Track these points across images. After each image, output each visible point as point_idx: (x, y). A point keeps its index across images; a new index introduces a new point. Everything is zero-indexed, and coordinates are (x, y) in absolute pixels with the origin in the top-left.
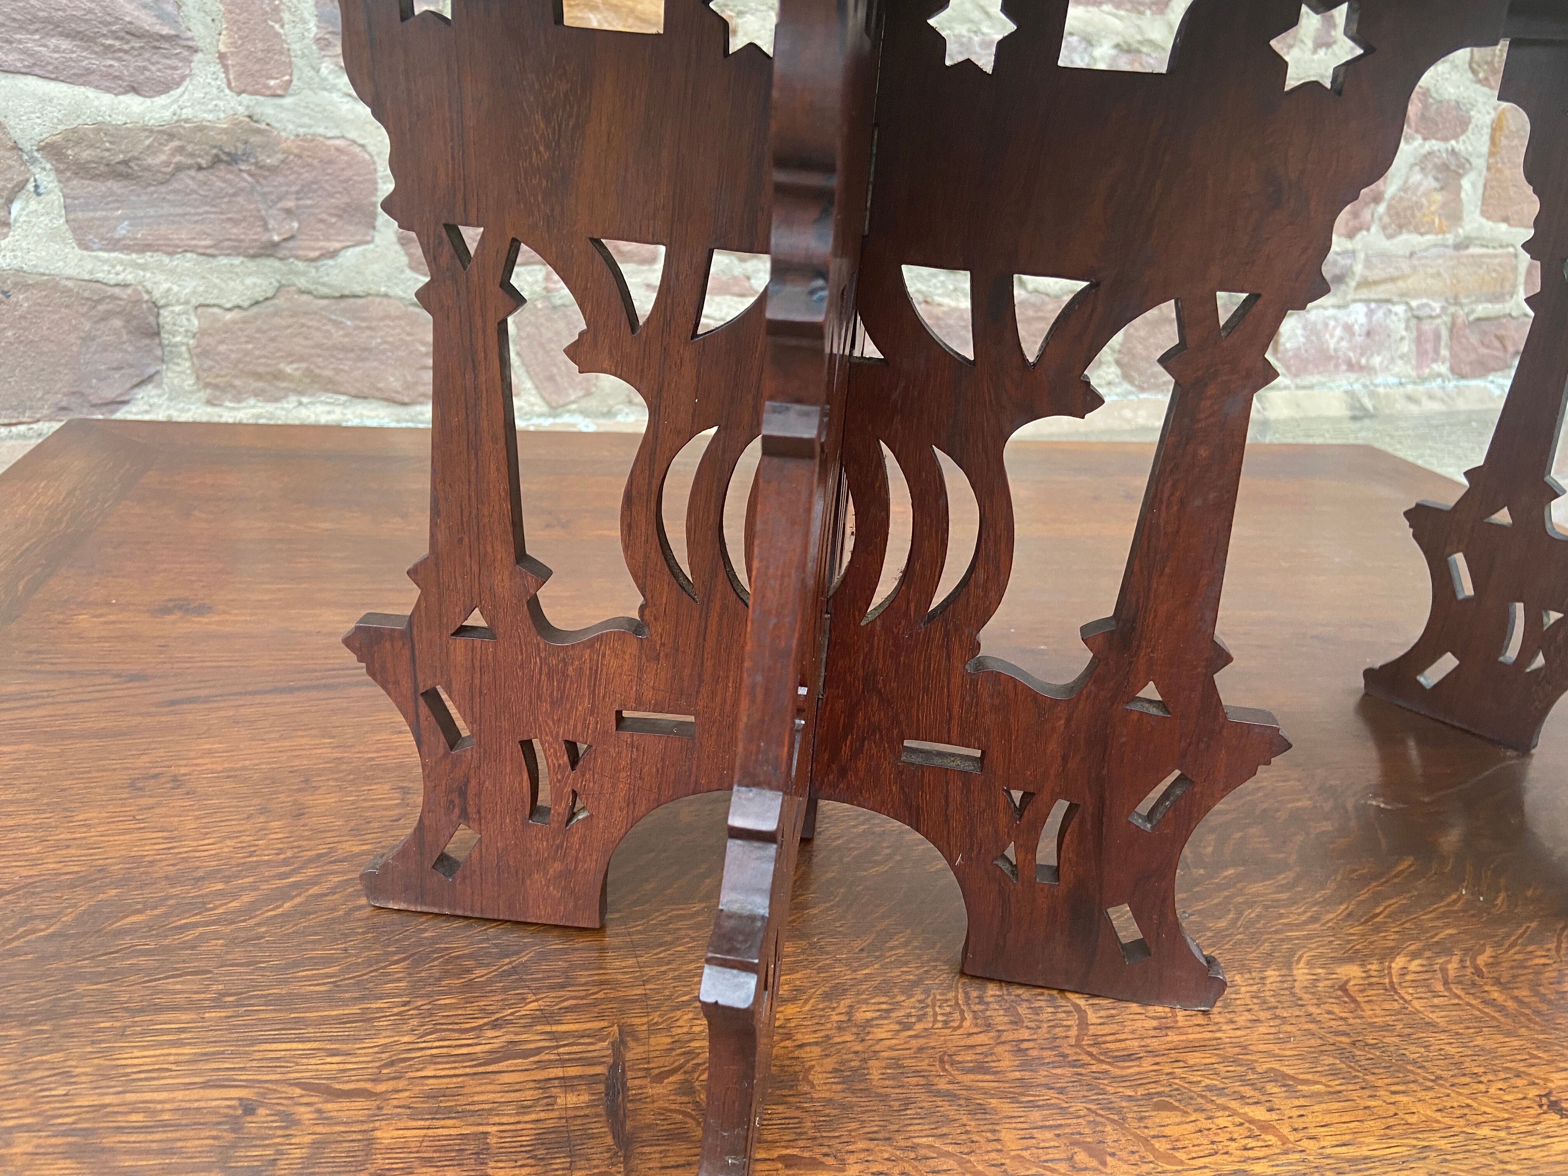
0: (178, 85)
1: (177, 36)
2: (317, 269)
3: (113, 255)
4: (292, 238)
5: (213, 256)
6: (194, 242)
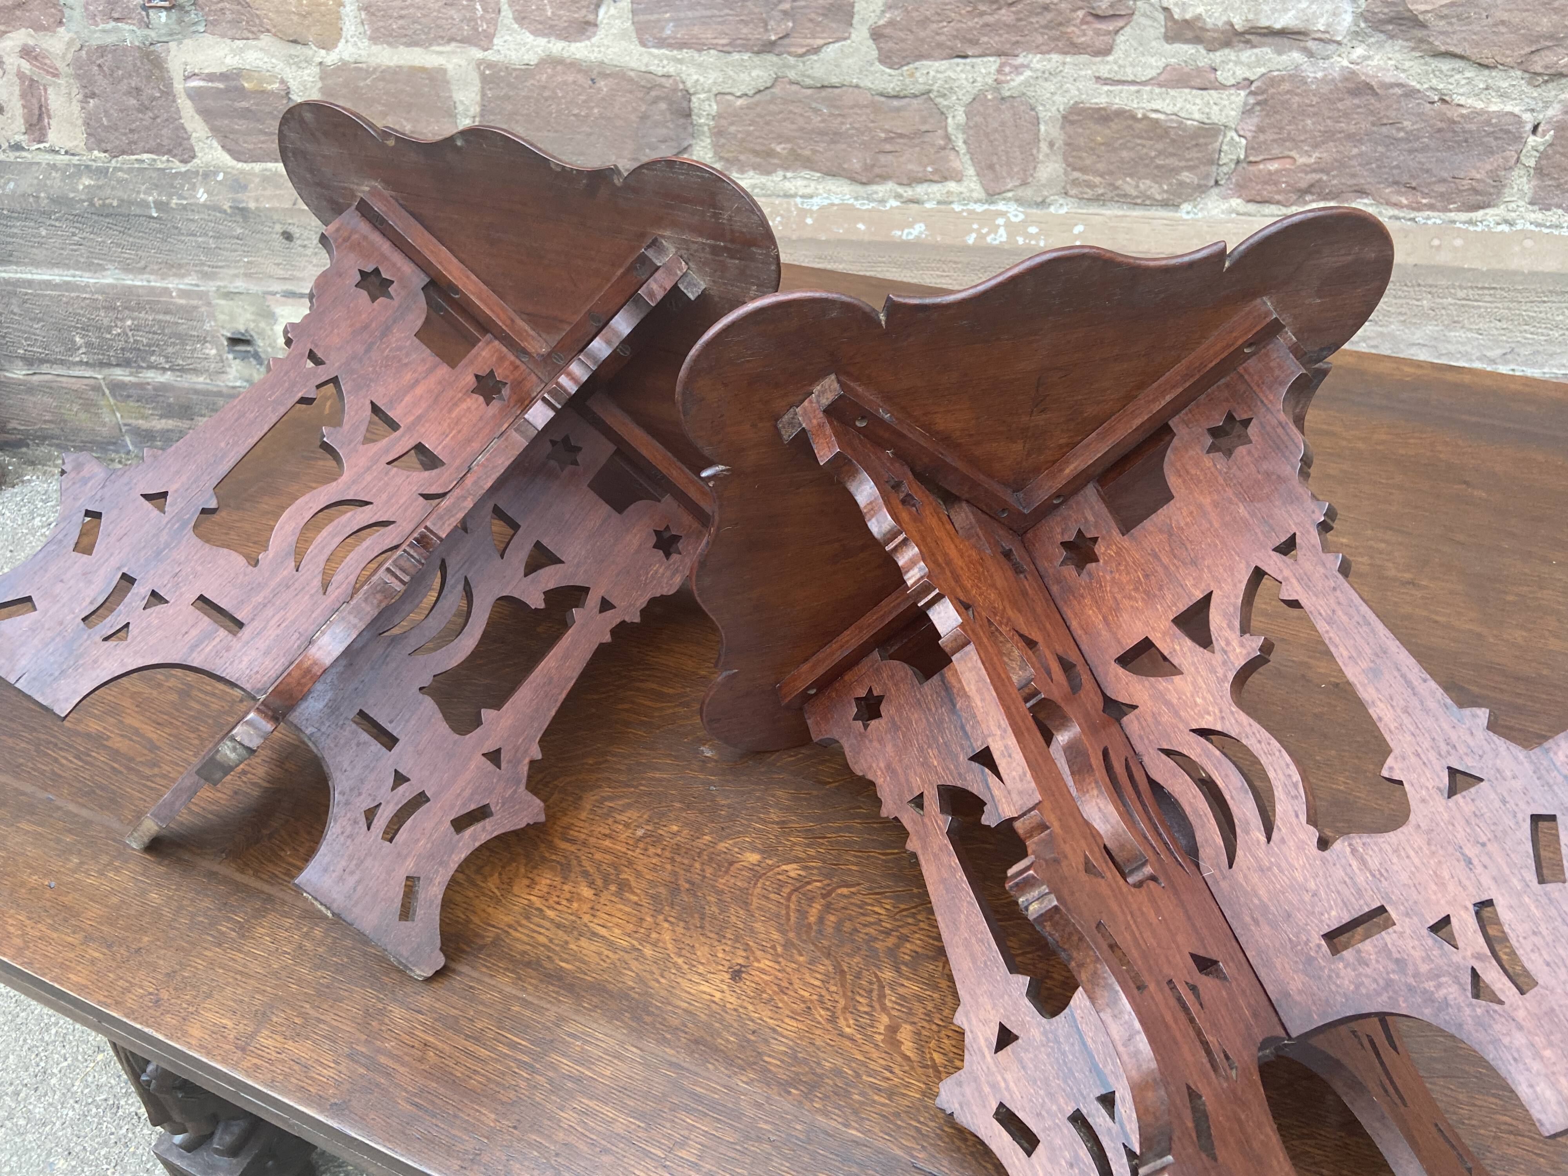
2: (804, 63)
3: (663, 51)
4: (787, 36)
5: (729, 53)
6: (715, 41)
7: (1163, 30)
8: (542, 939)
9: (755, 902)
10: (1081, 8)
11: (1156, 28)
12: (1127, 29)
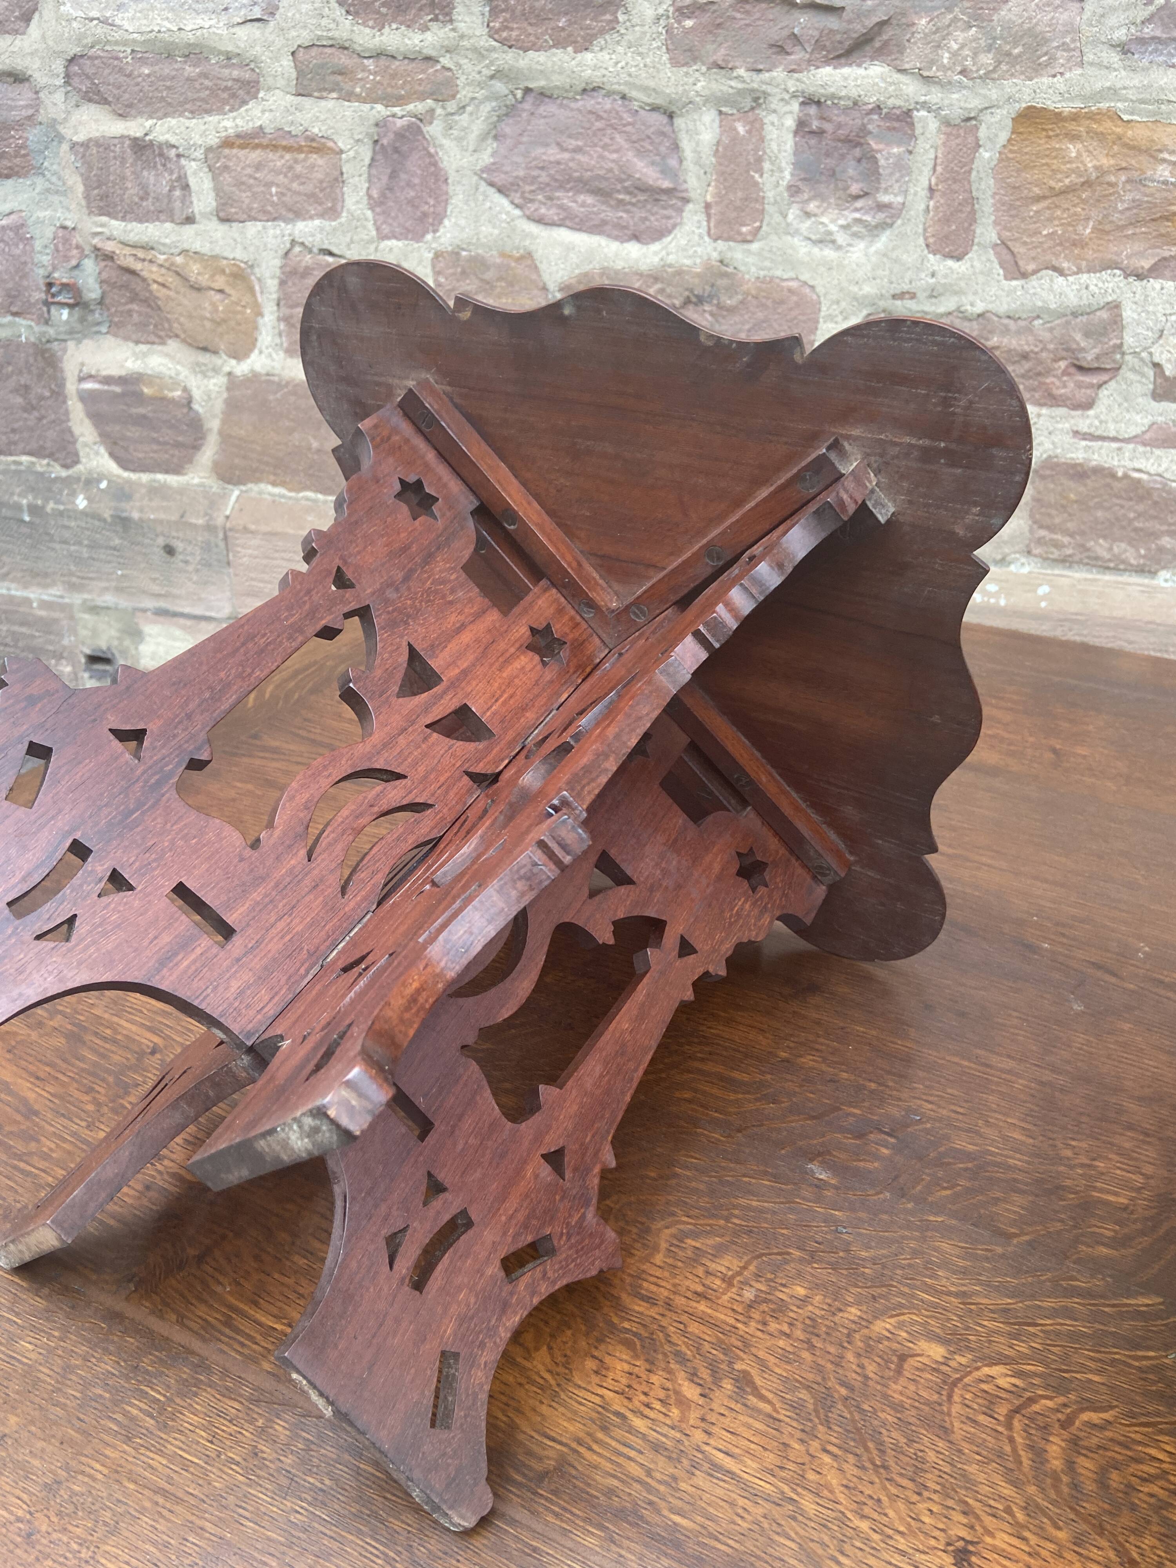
0: (670, 232)
1: (674, 189)
7: (1151, 386)
9: (959, 1429)
10: (1063, 358)
11: (1146, 383)
12: (1113, 384)
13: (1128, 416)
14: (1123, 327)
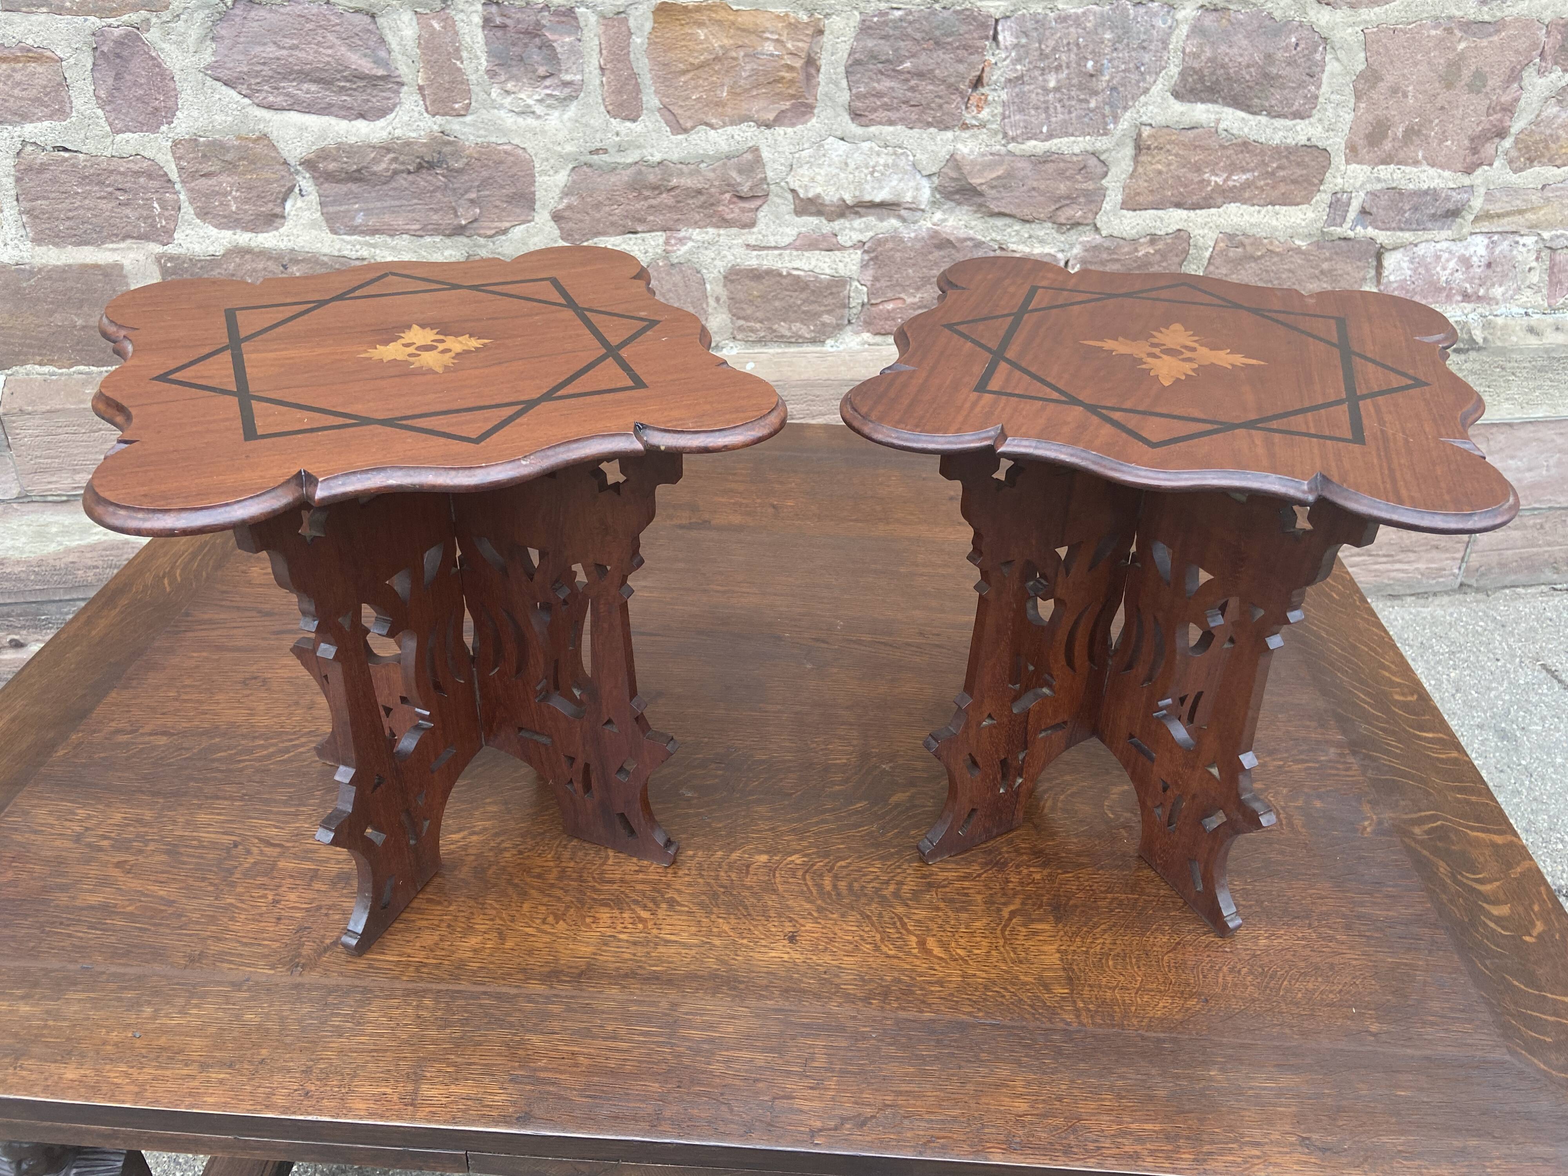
0: (392, 110)
1: (389, 76)
2: (494, 243)
3: (355, 237)
4: (476, 220)
5: (421, 236)
6: (407, 227)
7: (793, 207)
8: (627, 956)
9: (781, 888)
10: (726, 192)
11: (788, 204)
12: (765, 206)
13: (781, 230)
14: (764, 165)
